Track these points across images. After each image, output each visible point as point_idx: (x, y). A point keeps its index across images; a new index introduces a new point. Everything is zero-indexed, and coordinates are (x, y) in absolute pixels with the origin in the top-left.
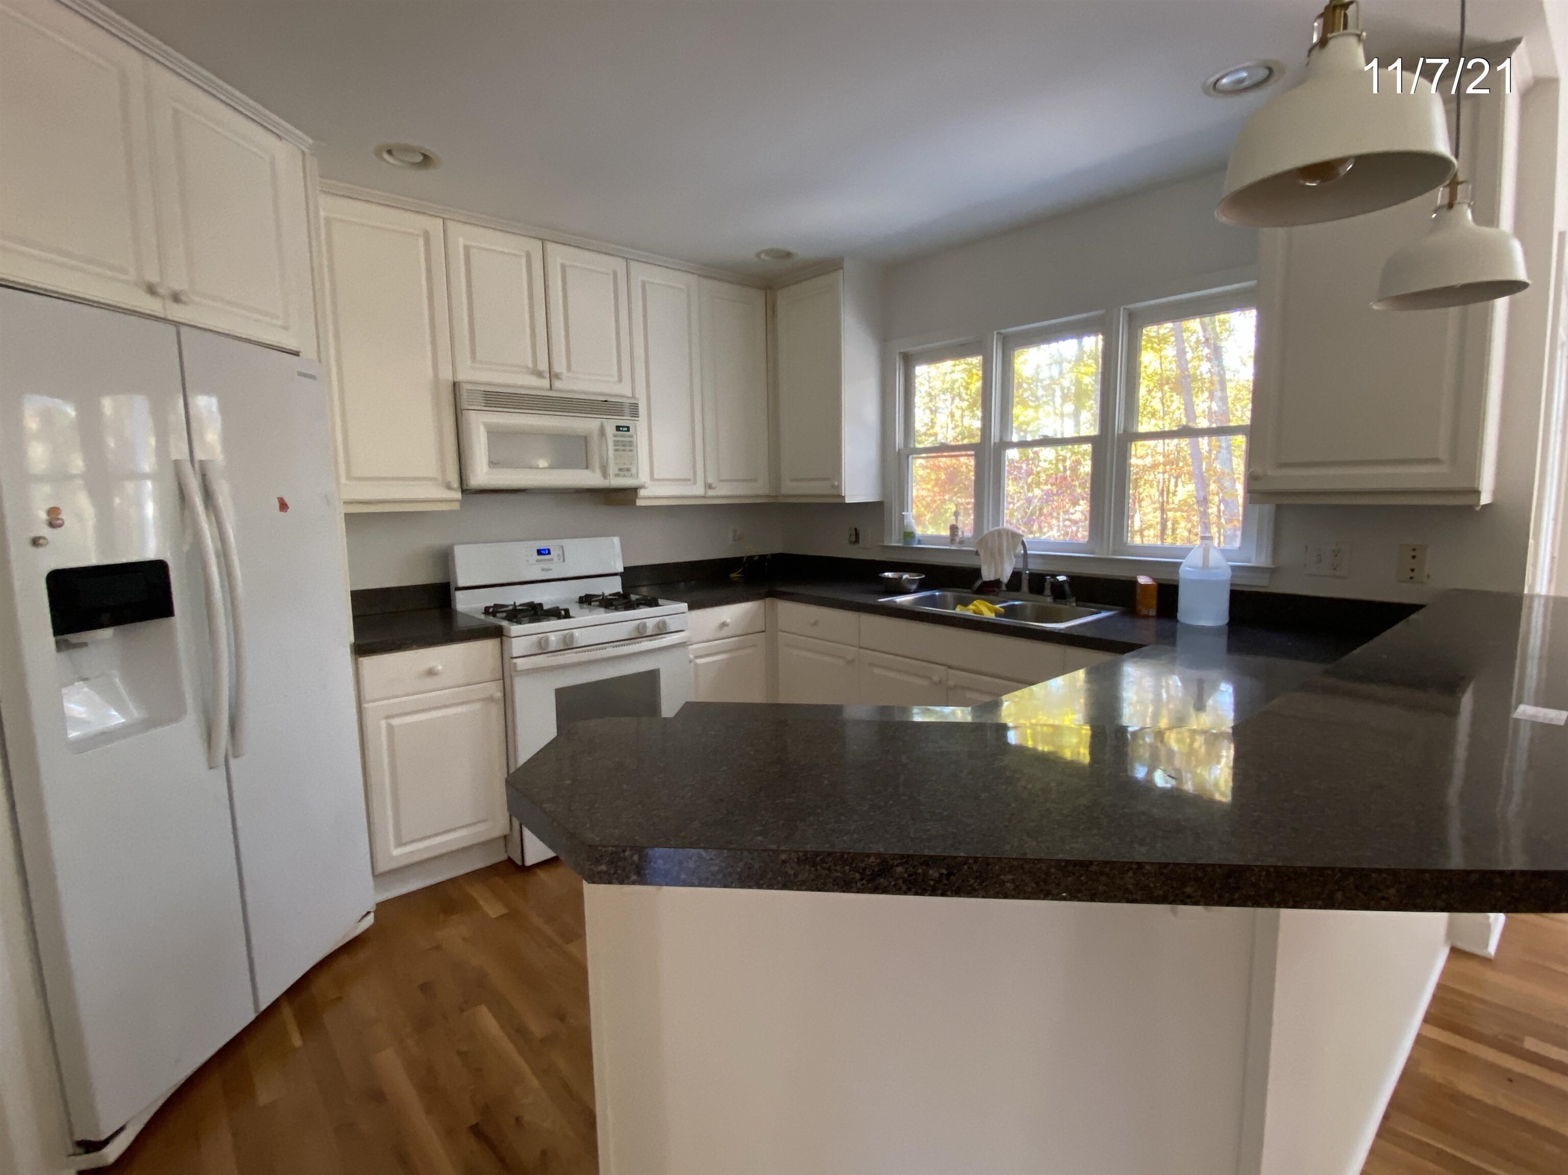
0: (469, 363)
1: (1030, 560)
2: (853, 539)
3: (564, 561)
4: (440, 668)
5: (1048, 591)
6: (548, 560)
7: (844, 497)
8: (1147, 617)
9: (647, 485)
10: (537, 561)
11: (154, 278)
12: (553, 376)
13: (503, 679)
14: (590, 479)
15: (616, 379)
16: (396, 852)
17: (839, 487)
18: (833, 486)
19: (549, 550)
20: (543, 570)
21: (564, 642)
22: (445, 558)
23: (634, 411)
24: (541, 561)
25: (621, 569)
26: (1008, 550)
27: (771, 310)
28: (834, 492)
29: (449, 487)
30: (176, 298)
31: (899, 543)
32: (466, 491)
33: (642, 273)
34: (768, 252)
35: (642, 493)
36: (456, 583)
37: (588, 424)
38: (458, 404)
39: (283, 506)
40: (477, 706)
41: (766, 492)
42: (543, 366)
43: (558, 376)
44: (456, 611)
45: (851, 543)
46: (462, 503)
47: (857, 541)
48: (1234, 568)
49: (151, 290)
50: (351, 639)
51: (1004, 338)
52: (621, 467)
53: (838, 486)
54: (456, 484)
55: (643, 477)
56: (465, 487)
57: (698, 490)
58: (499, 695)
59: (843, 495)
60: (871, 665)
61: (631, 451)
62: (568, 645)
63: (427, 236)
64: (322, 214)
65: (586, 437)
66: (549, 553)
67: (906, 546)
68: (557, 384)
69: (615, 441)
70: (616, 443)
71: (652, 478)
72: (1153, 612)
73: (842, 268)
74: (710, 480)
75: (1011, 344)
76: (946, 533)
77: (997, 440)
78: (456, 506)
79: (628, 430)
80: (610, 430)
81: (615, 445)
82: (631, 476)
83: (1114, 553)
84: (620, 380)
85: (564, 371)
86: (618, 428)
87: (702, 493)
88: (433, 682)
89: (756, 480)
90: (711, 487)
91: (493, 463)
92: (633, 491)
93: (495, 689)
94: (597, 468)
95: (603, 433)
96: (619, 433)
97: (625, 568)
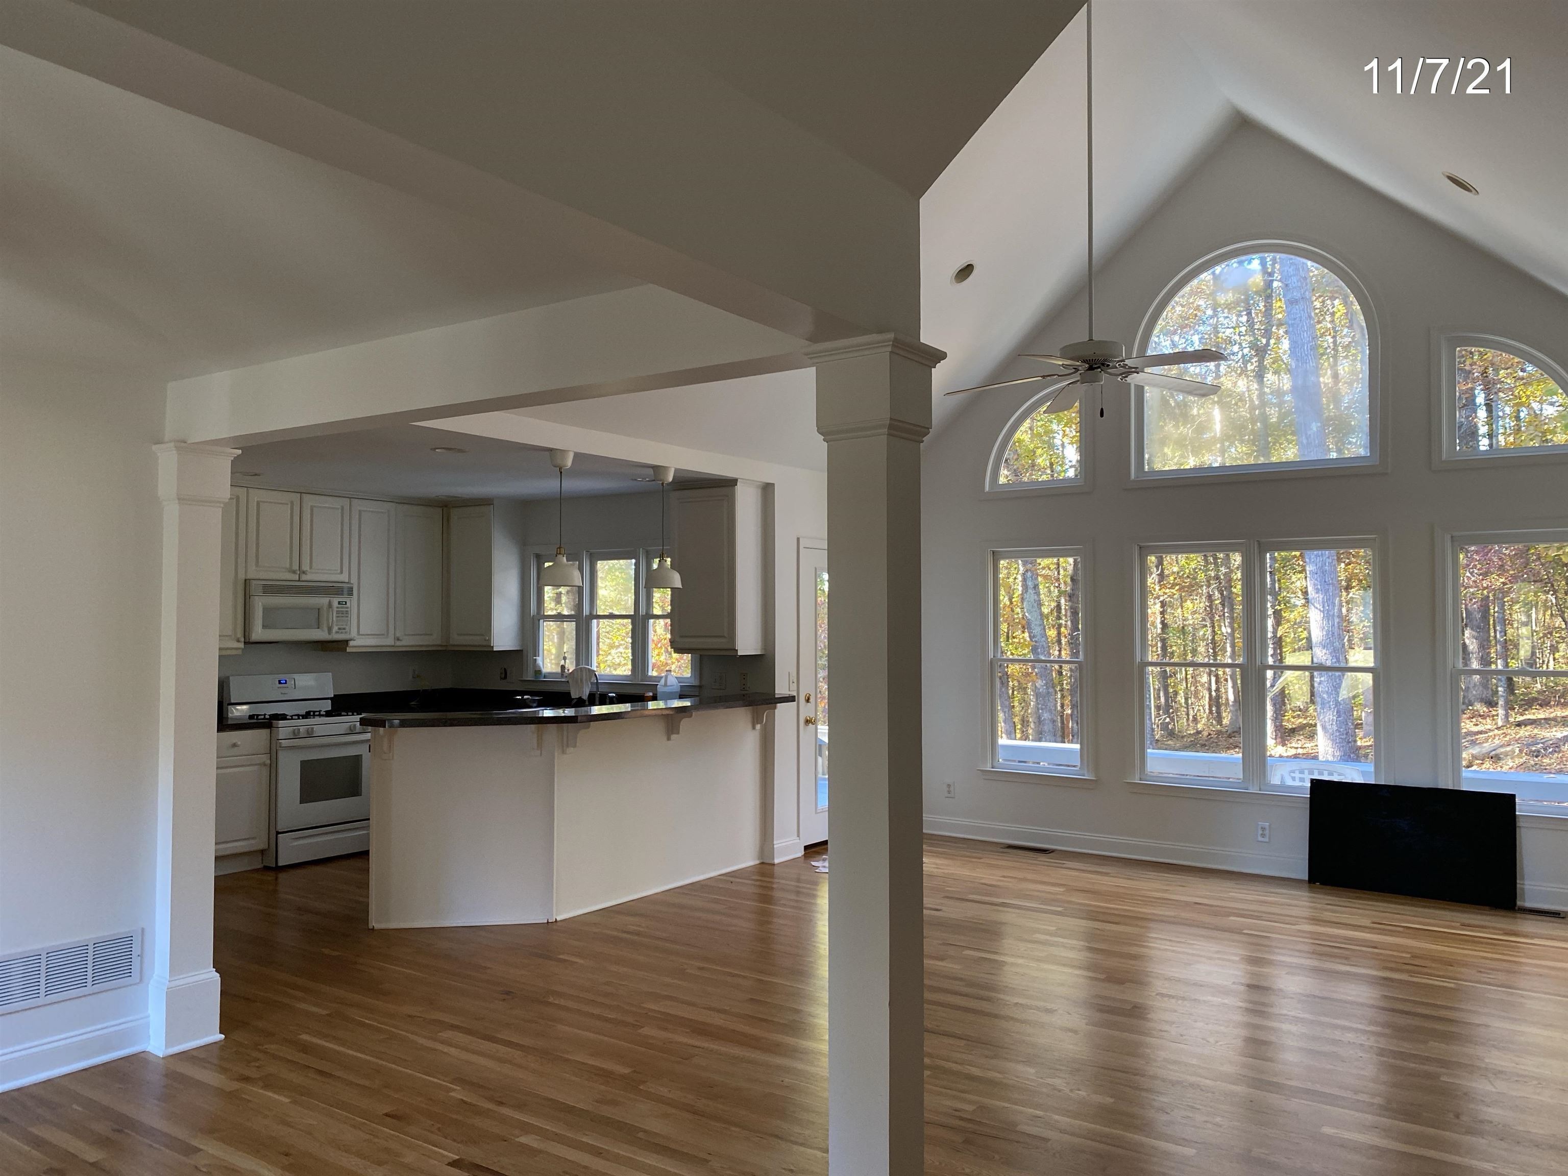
0: (254, 568)
1: (599, 686)
2: (503, 676)
3: (294, 688)
4: (239, 743)
6: (285, 687)
7: (493, 647)
9: (355, 638)
10: (278, 688)
12: (301, 571)
13: (270, 753)
14: (320, 635)
15: (339, 571)
17: (489, 640)
18: (485, 640)
19: (286, 680)
20: (281, 694)
21: (308, 732)
22: (222, 685)
23: (350, 592)
24: (280, 688)
25: (332, 696)
26: (586, 680)
27: (446, 521)
28: (485, 643)
29: (238, 641)
31: (532, 677)
32: (245, 643)
33: (358, 505)
35: (351, 643)
36: (229, 700)
37: (323, 601)
38: (247, 592)
40: (256, 768)
41: (439, 642)
42: (296, 567)
43: (304, 572)
44: (227, 718)
45: (501, 678)
46: (243, 650)
47: (505, 677)
48: (681, 686)
51: (591, 554)
52: (340, 627)
54: (243, 640)
55: (354, 634)
56: (246, 641)
57: (390, 641)
58: (268, 762)
59: (493, 645)
61: (347, 617)
62: (310, 734)
63: (237, 498)
65: (320, 609)
66: (286, 683)
67: (535, 680)
70: (338, 612)
71: (358, 634)
73: (491, 504)
74: (398, 635)
75: (595, 558)
76: (559, 670)
77: (588, 613)
78: (240, 652)
79: (346, 604)
80: (335, 603)
81: (337, 614)
82: (346, 633)
83: (641, 681)
84: (341, 572)
85: (308, 569)
86: (339, 603)
87: (393, 644)
88: (235, 751)
89: (431, 635)
90: (398, 639)
91: (265, 627)
92: (346, 642)
93: (265, 759)
94: (326, 629)
95: (330, 605)
96: (340, 606)
97: (335, 695)
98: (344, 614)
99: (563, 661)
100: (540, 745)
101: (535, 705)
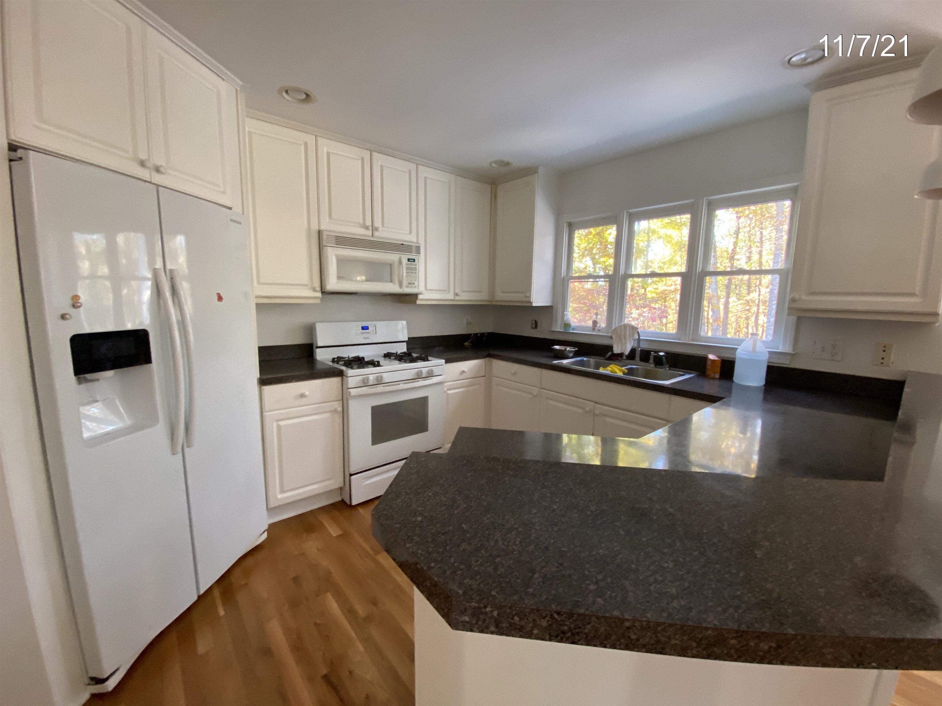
0: (328, 219)
1: (641, 342)
2: (534, 326)
3: (376, 333)
4: (307, 393)
5: (651, 360)
7: (532, 303)
8: (714, 378)
9: (423, 293)
10: (362, 333)
11: (143, 156)
12: (374, 229)
13: (343, 400)
14: (393, 288)
15: (408, 232)
16: (279, 496)
18: (526, 297)
19: (368, 327)
20: (364, 338)
21: (378, 380)
22: (311, 330)
23: (418, 250)
24: (363, 333)
25: (407, 339)
26: (629, 336)
27: (494, 196)
28: (527, 299)
29: (314, 290)
30: (158, 170)
31: (561, 329)
32: (323, 292)
33: (425, 172)
34: (496, 162)
35: (420, 297)
36: (317, 343)
37: (392, 257)
38: (321, 244)
39: (220, 298)
40: (327, 415)
41: (487, 298)
42: (369, 223)
43: (377, 229)
44: (316, 360)
45: (532, 328)
46: (322, 299)
47: (536, 327)
48: (770, 353)
49: (142, 164)
50: (258, 375)
51: (630, 215)
52: (410, 282)
53: (529, 296)
54: (318, 289)
55: (422, 289)
56: (323, 291)
57: (451, 296)
58: (340, 409)
59: (532, 301)
60: (547, 398)
61: (415, 273)
62: (379, 382)
63: (306, 144)
64: (247, 129)
65: (391, 265)
66: (368, 329)
67: (565, 331)
68: (376, 234)
69: (407, 267)
70: (407, 269)
71: (426, 289)
72: (717, 376)
73: (537, 172)
74: (457, 291)
75: (634, 218)
76: (590, 323)
77: (623, 273)
78: (318, 301)
79: (414, 261)
80: (404, 261)
81: (407, 270)
82: (415, 287)
83: (693, 340)
84: (410, 232)
85: (380, 226)
86: (409, 260)
87: (452, 298)
88: (303, 401)
89: (481, 292)
91: (339, 278)
92: (416, 295)
93: (337, 406)
94: (397, 282)
95: (400, 262)
96: (409, 262)
97: (409, 338)
98: (412, 271)
99: (595, 316)
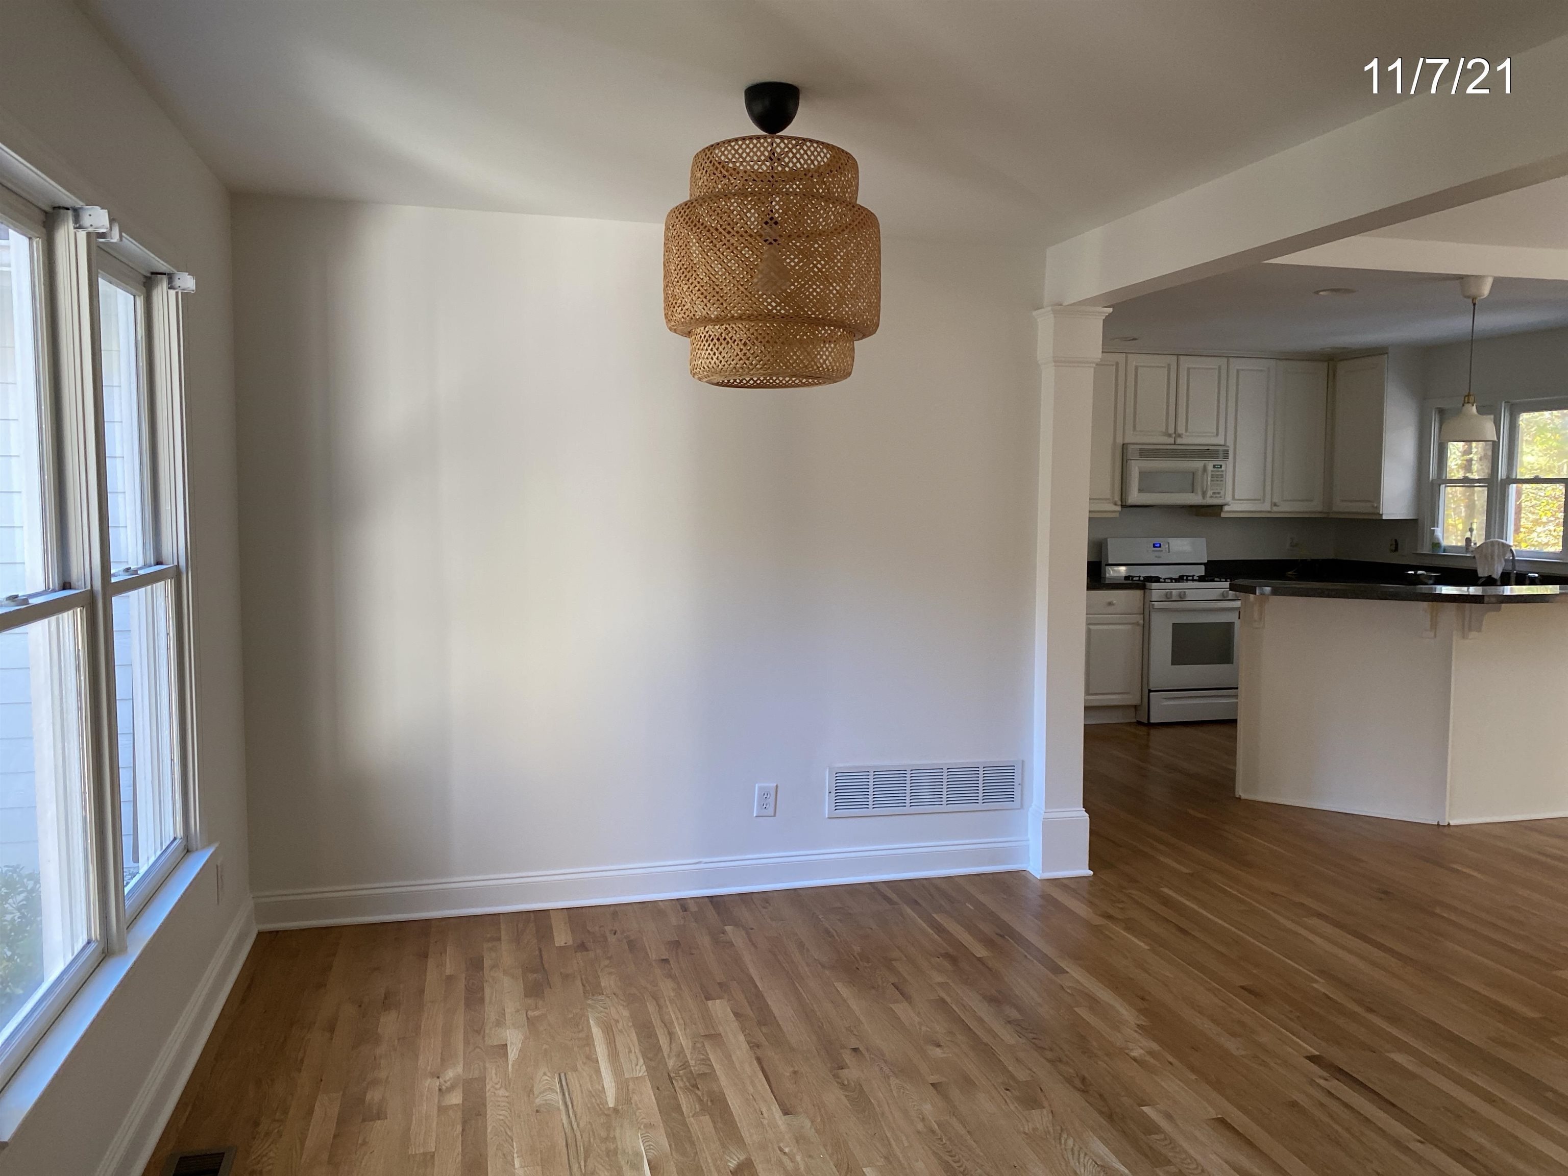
0: (1132, 432)
2: (1393, 548)
3: (1169, 552)
4: (1115, 602)
6: (1160, 551)
7: (1382, 515)
9: (1230, 503)
10: (1153, 551)
12: (1177, 436)
13: (1143, 614)
14: (1194, 499)
15: (1215, 434)
17: (1378, 508)
18: (1373, 506)
19: (1160, 544)
20: (1156, 557)
21: (1180, 595)
22: (1101, 546)
23: (1226, 455)
24: (1155, 551)
25: (1206, 561)
26: (1499, 556)
27: (1332, 376)
28: (1373, 511)
29: (1116, 504)
31: (1428, 551)
32: (1122, 506)
33: (1236, 364)
35: (1226, 508)
36: (1107, 561)
37: (1197, 464)
38: (1125, 457)
40: (1130, 627)
41: (1319, 509)
42: (1171, 431)
43: (1180, 436)
44: (1105, 578)
45: (1392, 551)
46: (1120, 513)
47: (1396, 550)
51: (1512, 405)
52: (1214, 491)
53: (1376, 507)
54: (1119, 503)
55: (1229, 498)
56: (1122, 504)
57: (1267, 506)
58: (1141, 622)
59: (1382, 513)
61: (1222, 481)
62: (1182, 598)
63: (1117, 364)
65: (1194, 473)
66: (1160, 547)
67: (1435, 553)
69: (1212, 475)
70: (1212, 476)
71: (1234, 498)
73: (1387, 353)
74: (1275, 500)
75: (1516, 409)
76: (1462, 543)
77: (1503, 477)
78: (1117, 515)
79: (1221, 468)
80: (1210, 467)
81: (1212, 477)
82: (1221, 497)
84: (1217, 435)
85: (1184, 432)
86: (1214, 466)
87: (1269, 509)
88: (1111, 609)
89: (1312, 501)
90: (1275, 505)
91: (1141, 490)
92: (1221, 507)
93: (1139, 619)
94: (1200, 492)
95: (1205, 469)
96: (1215, 469)
97: (1208, 561)
98: (1219, 477)
99: (1469, 533)
100: (1434, 625)
101: (1431, 582)
